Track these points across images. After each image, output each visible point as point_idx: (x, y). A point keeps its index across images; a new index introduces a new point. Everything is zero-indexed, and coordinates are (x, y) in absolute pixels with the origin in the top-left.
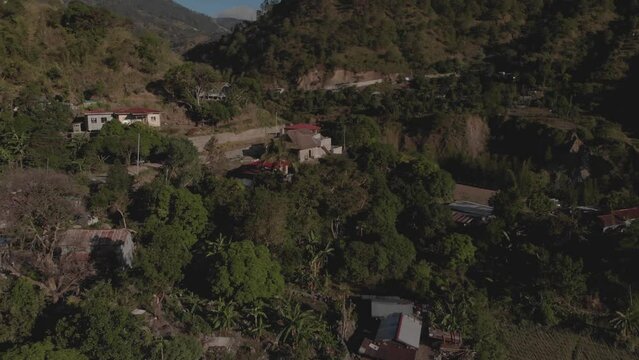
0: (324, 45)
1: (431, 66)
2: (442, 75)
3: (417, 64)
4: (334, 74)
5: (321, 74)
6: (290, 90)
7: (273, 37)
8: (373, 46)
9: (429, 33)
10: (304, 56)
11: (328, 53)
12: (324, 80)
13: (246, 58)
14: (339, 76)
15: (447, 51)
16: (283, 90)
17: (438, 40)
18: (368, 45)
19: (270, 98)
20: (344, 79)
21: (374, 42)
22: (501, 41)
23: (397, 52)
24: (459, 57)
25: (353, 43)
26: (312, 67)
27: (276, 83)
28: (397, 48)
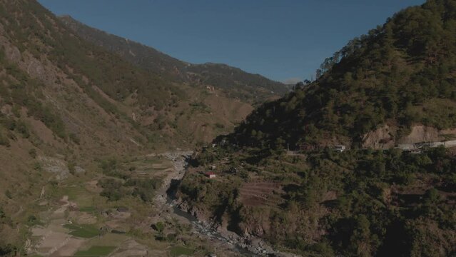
0: (394, 98)
4: (410, 131)
5: (393, 130)
6: (353, 148)
7: (333, 91)
10: (370, 110)
12: (398, 137)
13: (303, 113)
14: (417, 132)
16: (344, 148)
18: (452, 97)
19: (328, 157)
20: (425, 135)
25: (432, 95)
26: (380, 122)
27: (335, 139)
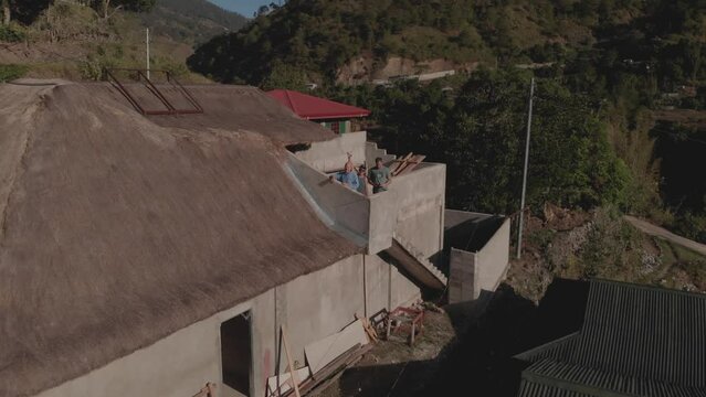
0: (373, 26)
1: (524, 52)
2: (541, 65)
3: (503, 50)
4: (386, 64)
5: (369, 63)
6: (324, 85)
7: (304, 16)
8: (441, 25)
9: (517, 10)
10: (345, 40)
11: (379, 35)
12: (373, 72)
13: (268, 45)
14: (393, 66)
15: (543, 33)
16: (314, 86)
17: (529, 18)
18: (434, 24)
20: (401, 70)
21: (442, 21)
22: (617, 21)
23: (474, 33)
24: (561, 41)
25: (412, 22)
26: (355, 54)
27: (305, 76)
28: (474, 29)
